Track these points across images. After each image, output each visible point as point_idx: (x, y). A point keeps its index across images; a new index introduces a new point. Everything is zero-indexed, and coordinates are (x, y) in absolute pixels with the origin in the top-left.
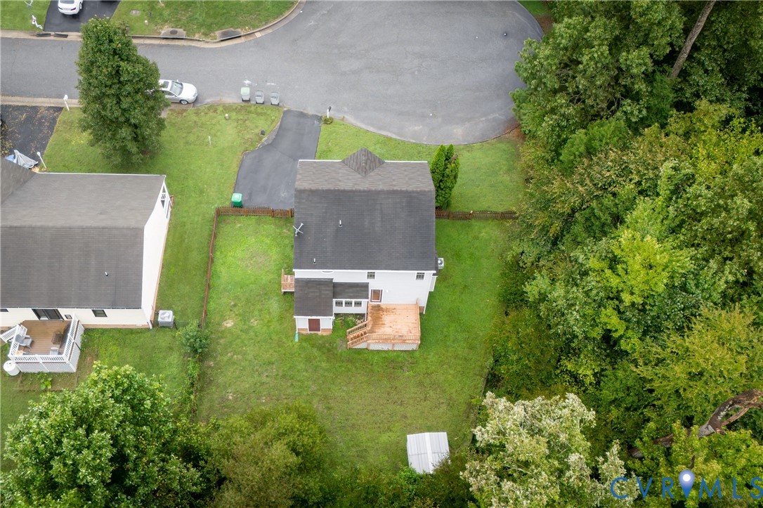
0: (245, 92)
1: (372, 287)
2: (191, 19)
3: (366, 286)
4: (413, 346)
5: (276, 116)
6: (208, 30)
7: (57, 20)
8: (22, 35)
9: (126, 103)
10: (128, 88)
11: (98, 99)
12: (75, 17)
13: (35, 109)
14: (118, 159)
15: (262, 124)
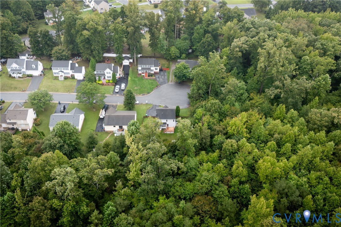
0: (147, 102)
1: (167, 123)
2: (137, 92)
3: (166, 123)
4: (173, 133)
5: (152, 106)
6: (140, 94)
7: (115, 93)
8: (109, 95)
9: (131, 100)
10: (132, 98)
11: (128, 100)
12: (118, 92)
13: (113, 105)
14: (129, 109)
15: (149, 106)
